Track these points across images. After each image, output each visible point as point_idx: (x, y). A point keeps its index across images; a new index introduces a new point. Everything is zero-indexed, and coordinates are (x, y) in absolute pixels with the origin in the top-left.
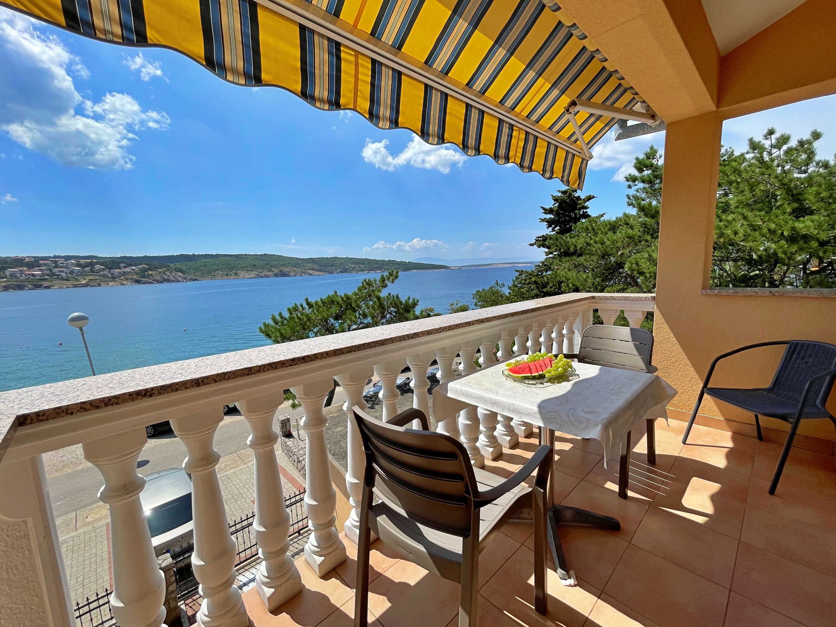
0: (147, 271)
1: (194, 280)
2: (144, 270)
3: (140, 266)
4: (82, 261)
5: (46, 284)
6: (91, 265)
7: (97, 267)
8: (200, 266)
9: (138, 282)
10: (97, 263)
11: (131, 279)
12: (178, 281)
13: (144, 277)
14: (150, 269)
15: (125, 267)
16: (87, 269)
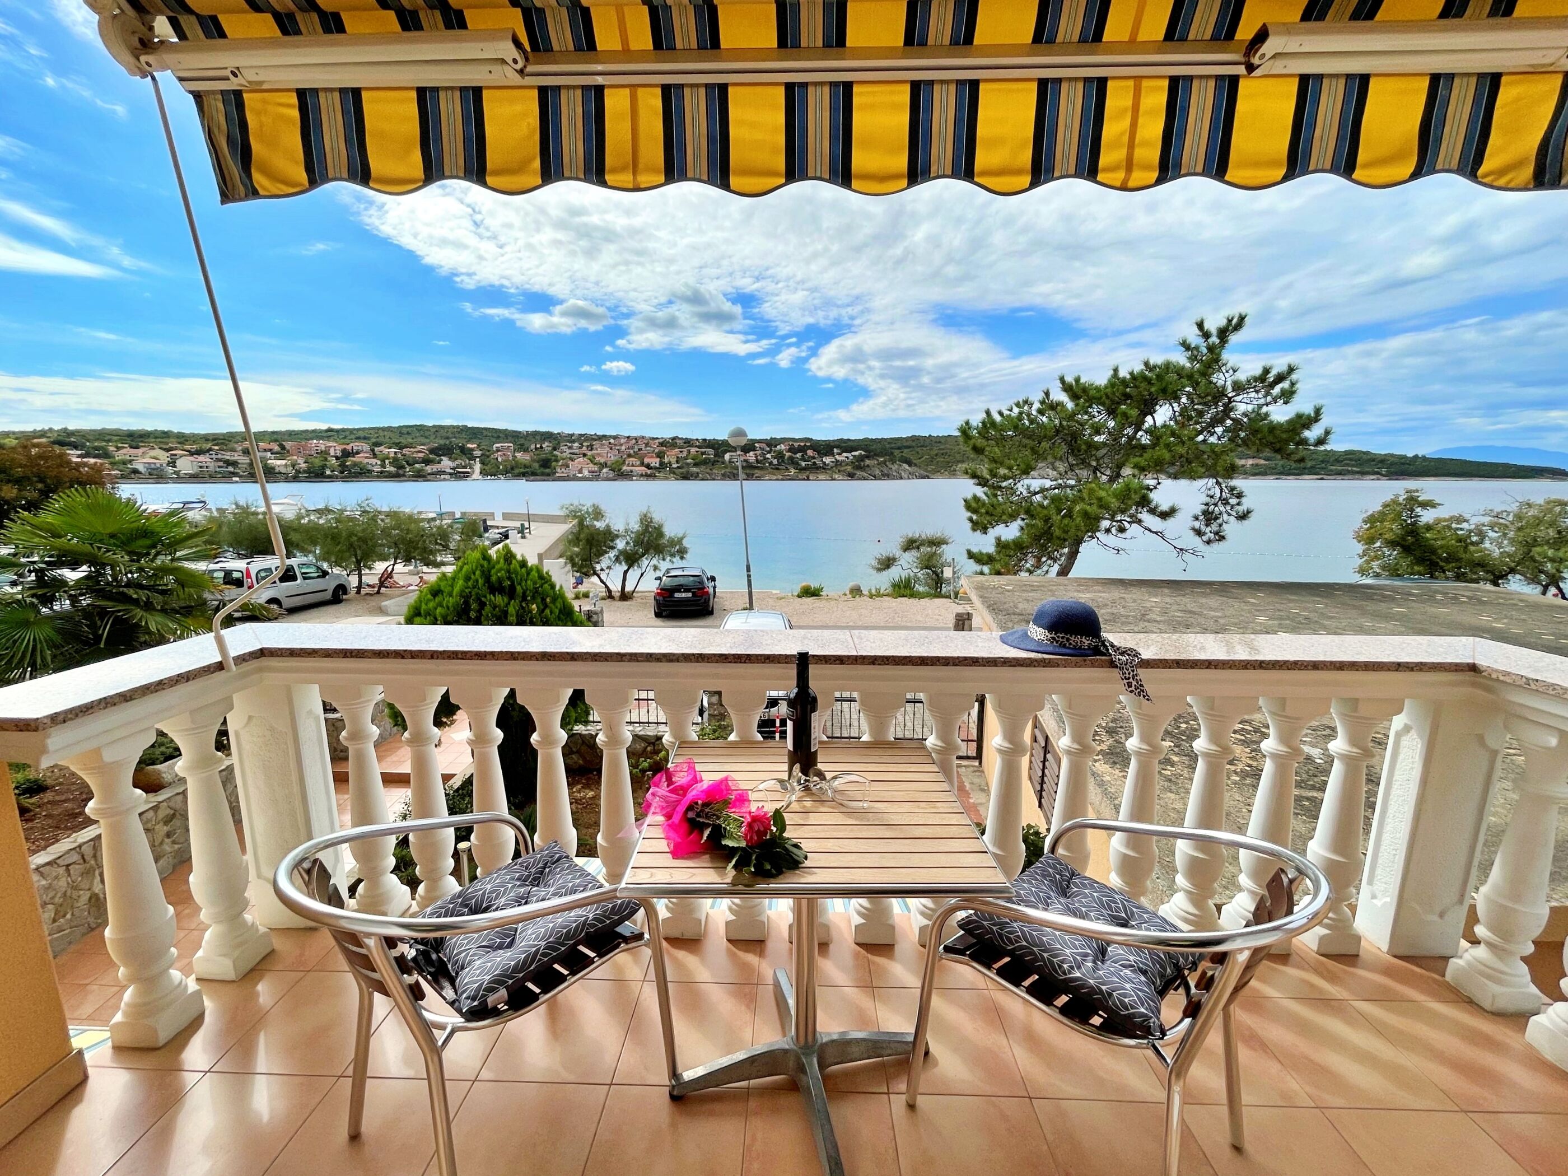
0: (862, 460)
1: (924, 477)
2: (861, 458)
3: (856, 453)
4: (796, 445)
5: (758, 473)
6: (803, 450)
7: (810, 452)
8: (936, 455)
9: (851, 476)
10: (809, 448)
11: (844, 471)
12: (901, 478)
13: (859, 468)
14: (868, 457)
15: (840, 454)
16: (799, 455)
